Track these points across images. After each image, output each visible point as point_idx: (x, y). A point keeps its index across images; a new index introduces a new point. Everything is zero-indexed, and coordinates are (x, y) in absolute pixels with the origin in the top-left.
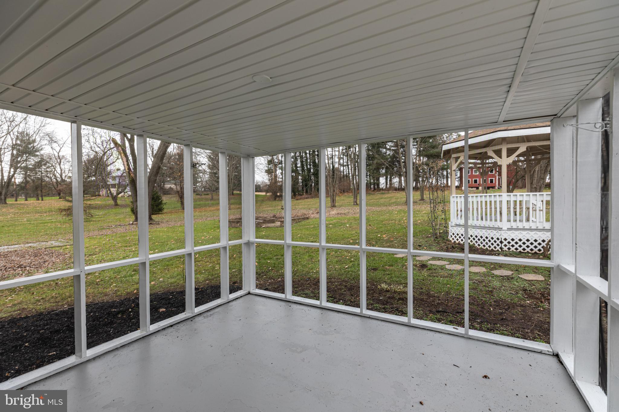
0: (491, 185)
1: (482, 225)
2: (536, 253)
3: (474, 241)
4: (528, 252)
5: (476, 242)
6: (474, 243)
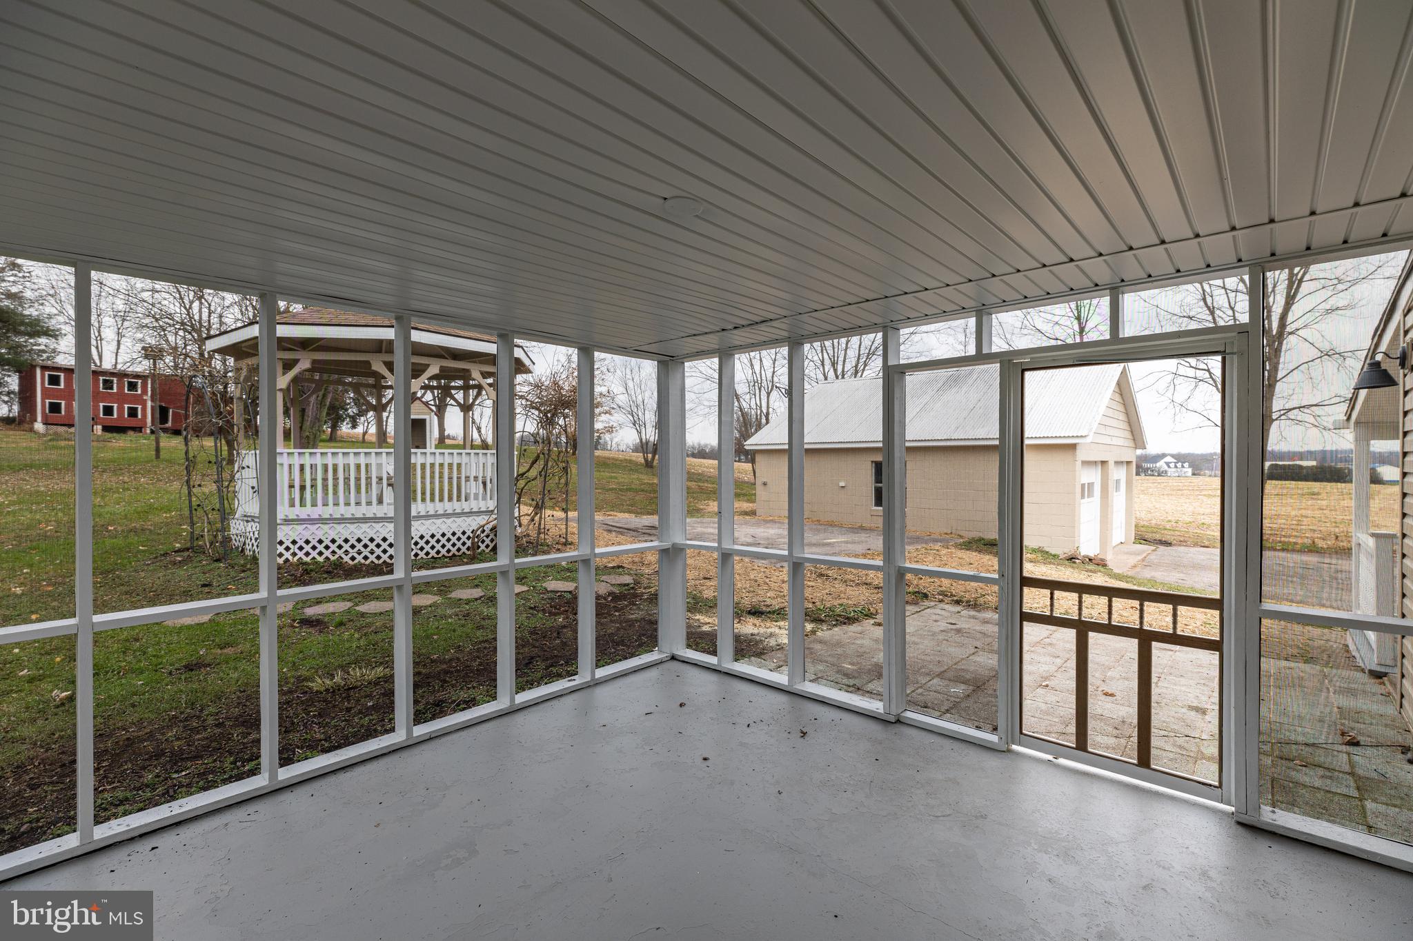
0: (132, 422)
1: (359, 515)
2: (454, 555)
3: (340, 552)
4: (443, 555)
5: (346, 552)
6: (340, 557)
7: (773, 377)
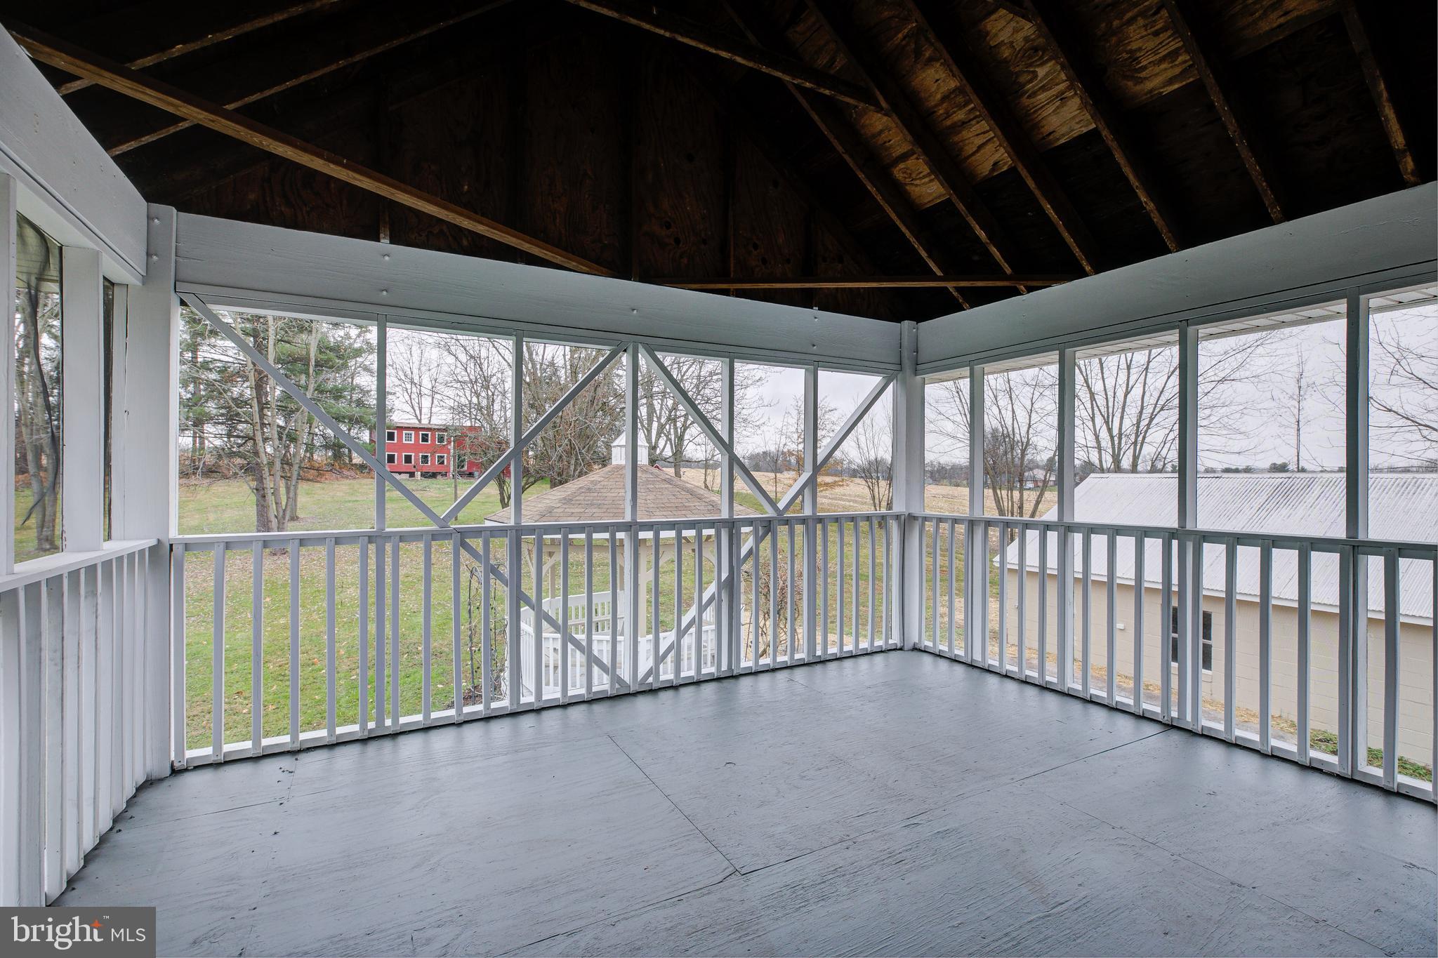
0: (441, 469)
7: (1028, 432)
